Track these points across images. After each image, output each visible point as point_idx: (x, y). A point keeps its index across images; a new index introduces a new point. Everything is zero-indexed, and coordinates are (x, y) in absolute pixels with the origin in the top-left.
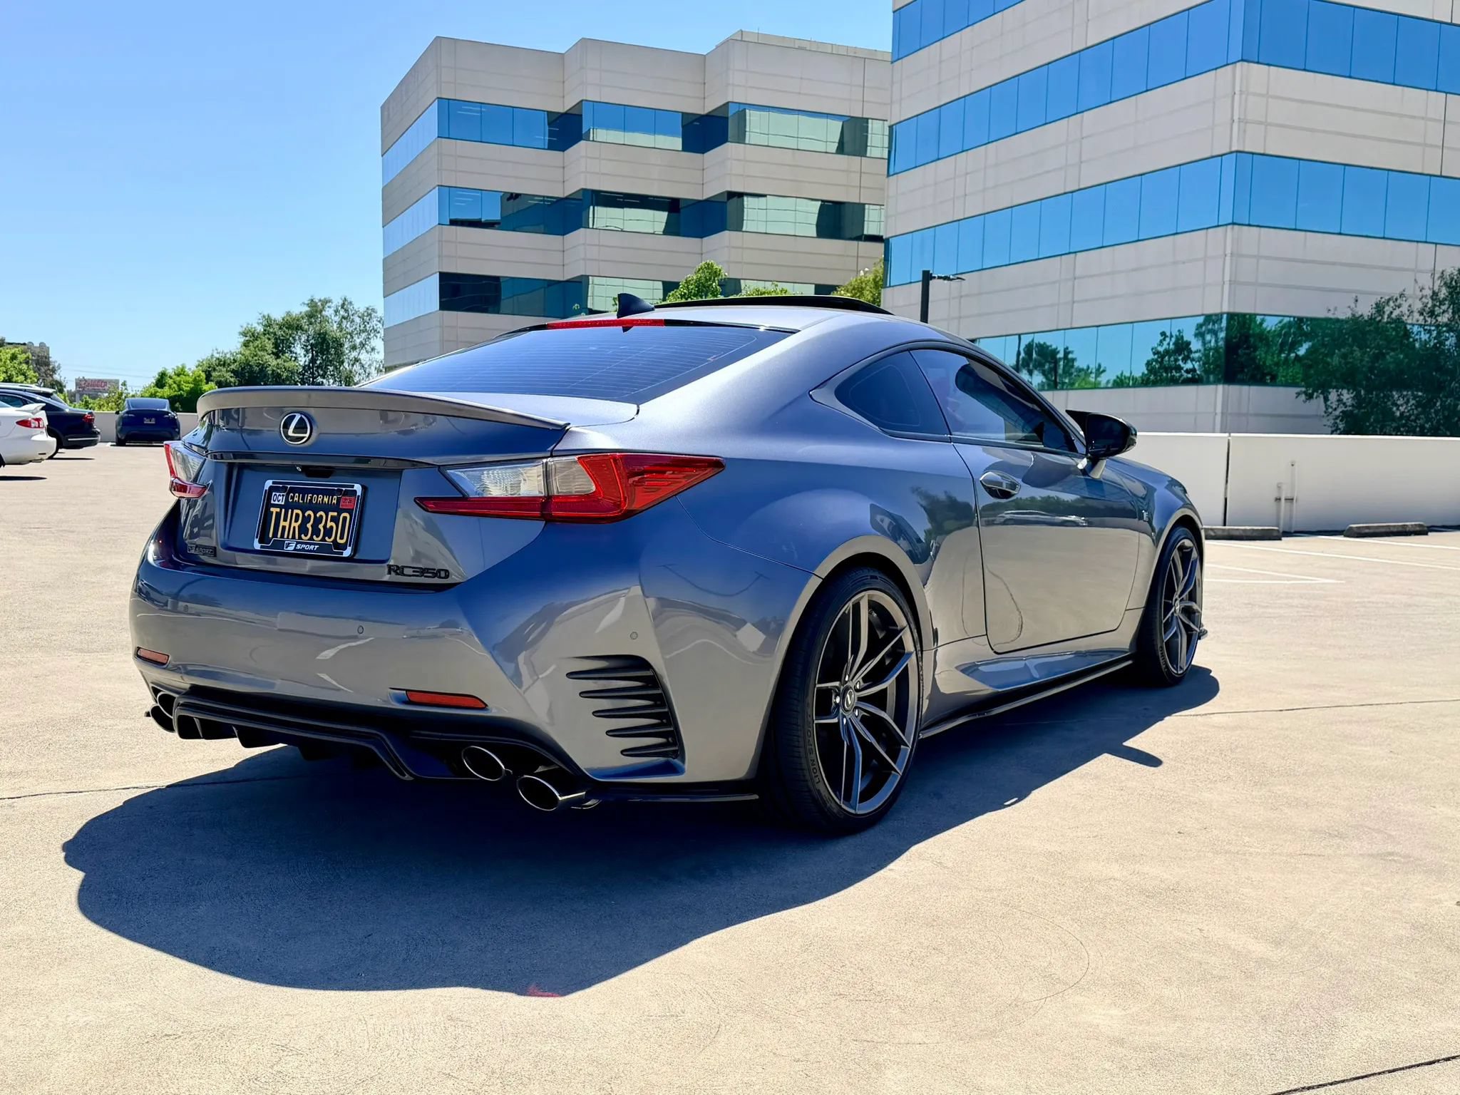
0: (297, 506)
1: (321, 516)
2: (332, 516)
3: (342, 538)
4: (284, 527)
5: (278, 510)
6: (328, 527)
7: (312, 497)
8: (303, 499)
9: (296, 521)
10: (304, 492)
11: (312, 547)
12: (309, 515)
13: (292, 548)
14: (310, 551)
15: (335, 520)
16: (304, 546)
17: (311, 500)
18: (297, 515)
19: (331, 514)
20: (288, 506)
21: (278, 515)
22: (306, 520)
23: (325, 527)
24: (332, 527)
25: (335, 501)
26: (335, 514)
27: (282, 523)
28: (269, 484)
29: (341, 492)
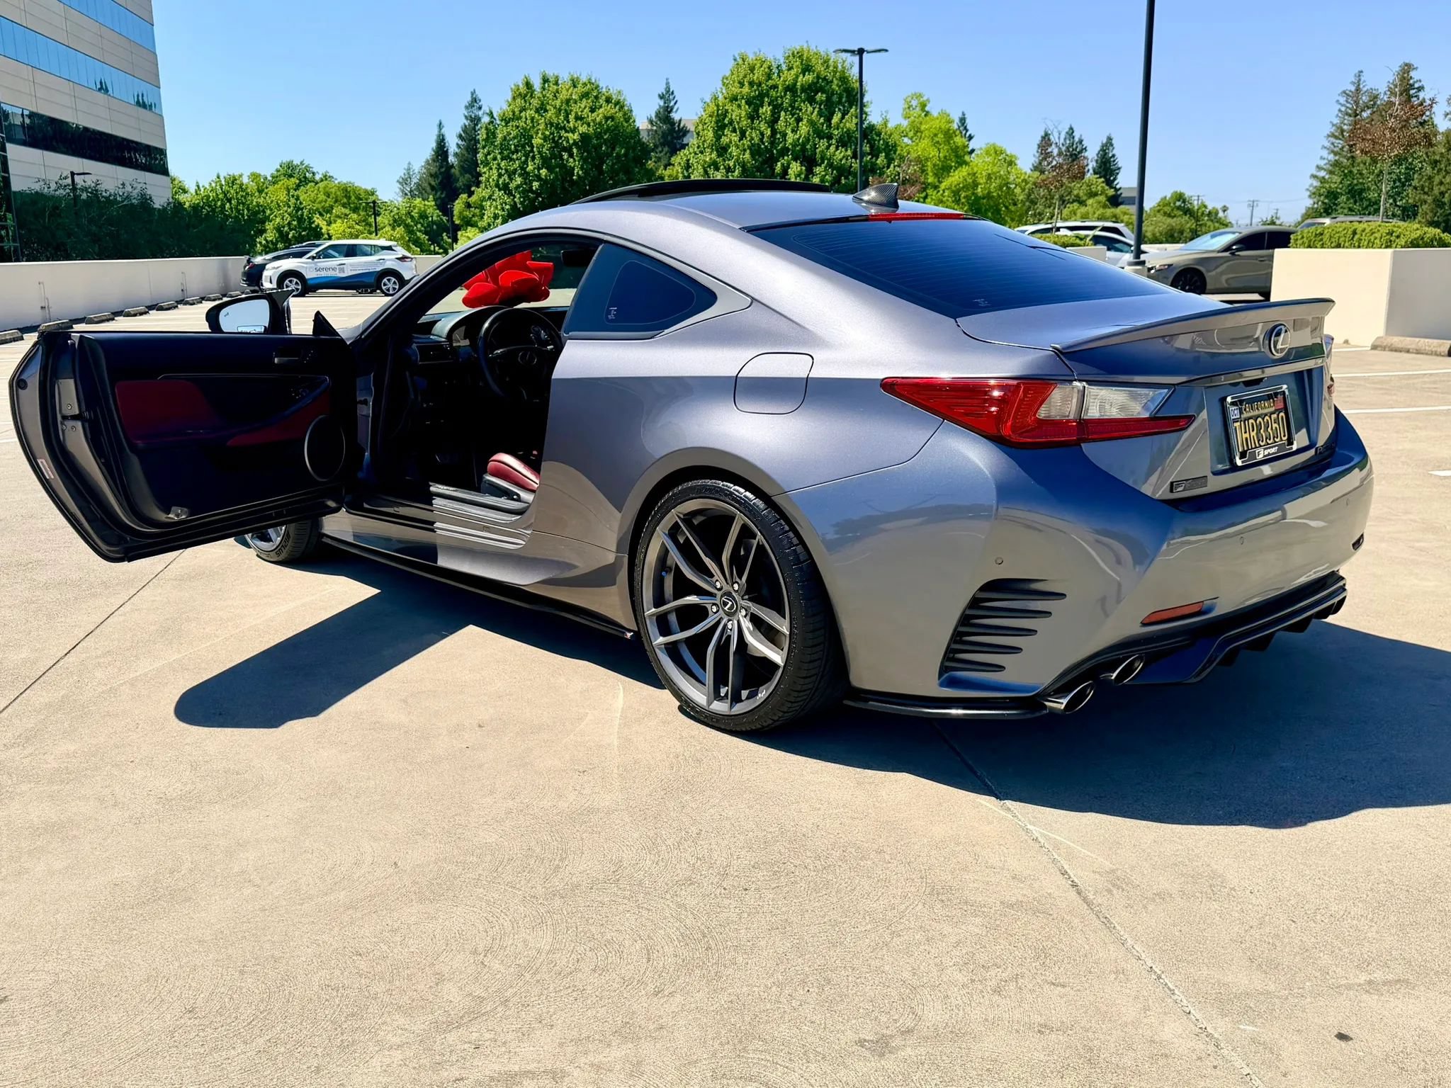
0: (1248, 417)
1: (1268, 421)
2: (1275, 419)
3: (1286, 435)
4: (1246, 439)
5: (1239, 424)
6: (1274, 429)
7: (1258, 406)
8: (1252, 409)
9: (1253, 430)
10: (1251, 402)
11: (1273, 450)
12: (1260, 423)
13: (1261, 456)
14: (1272, 454)
15: (1277, 421)
16: (1269, 450)
17: (1258, 408)
18: (1252, 425)
20: (1242, 418)
21: (1239, 429)
22: (1259, 428)
23: (1272, 428)
24: (1276, 428)
25: (1273, 405)
26: (1275, 416)
27: (1244, 436)
28: (1229, 399)
29: (1276, 394)
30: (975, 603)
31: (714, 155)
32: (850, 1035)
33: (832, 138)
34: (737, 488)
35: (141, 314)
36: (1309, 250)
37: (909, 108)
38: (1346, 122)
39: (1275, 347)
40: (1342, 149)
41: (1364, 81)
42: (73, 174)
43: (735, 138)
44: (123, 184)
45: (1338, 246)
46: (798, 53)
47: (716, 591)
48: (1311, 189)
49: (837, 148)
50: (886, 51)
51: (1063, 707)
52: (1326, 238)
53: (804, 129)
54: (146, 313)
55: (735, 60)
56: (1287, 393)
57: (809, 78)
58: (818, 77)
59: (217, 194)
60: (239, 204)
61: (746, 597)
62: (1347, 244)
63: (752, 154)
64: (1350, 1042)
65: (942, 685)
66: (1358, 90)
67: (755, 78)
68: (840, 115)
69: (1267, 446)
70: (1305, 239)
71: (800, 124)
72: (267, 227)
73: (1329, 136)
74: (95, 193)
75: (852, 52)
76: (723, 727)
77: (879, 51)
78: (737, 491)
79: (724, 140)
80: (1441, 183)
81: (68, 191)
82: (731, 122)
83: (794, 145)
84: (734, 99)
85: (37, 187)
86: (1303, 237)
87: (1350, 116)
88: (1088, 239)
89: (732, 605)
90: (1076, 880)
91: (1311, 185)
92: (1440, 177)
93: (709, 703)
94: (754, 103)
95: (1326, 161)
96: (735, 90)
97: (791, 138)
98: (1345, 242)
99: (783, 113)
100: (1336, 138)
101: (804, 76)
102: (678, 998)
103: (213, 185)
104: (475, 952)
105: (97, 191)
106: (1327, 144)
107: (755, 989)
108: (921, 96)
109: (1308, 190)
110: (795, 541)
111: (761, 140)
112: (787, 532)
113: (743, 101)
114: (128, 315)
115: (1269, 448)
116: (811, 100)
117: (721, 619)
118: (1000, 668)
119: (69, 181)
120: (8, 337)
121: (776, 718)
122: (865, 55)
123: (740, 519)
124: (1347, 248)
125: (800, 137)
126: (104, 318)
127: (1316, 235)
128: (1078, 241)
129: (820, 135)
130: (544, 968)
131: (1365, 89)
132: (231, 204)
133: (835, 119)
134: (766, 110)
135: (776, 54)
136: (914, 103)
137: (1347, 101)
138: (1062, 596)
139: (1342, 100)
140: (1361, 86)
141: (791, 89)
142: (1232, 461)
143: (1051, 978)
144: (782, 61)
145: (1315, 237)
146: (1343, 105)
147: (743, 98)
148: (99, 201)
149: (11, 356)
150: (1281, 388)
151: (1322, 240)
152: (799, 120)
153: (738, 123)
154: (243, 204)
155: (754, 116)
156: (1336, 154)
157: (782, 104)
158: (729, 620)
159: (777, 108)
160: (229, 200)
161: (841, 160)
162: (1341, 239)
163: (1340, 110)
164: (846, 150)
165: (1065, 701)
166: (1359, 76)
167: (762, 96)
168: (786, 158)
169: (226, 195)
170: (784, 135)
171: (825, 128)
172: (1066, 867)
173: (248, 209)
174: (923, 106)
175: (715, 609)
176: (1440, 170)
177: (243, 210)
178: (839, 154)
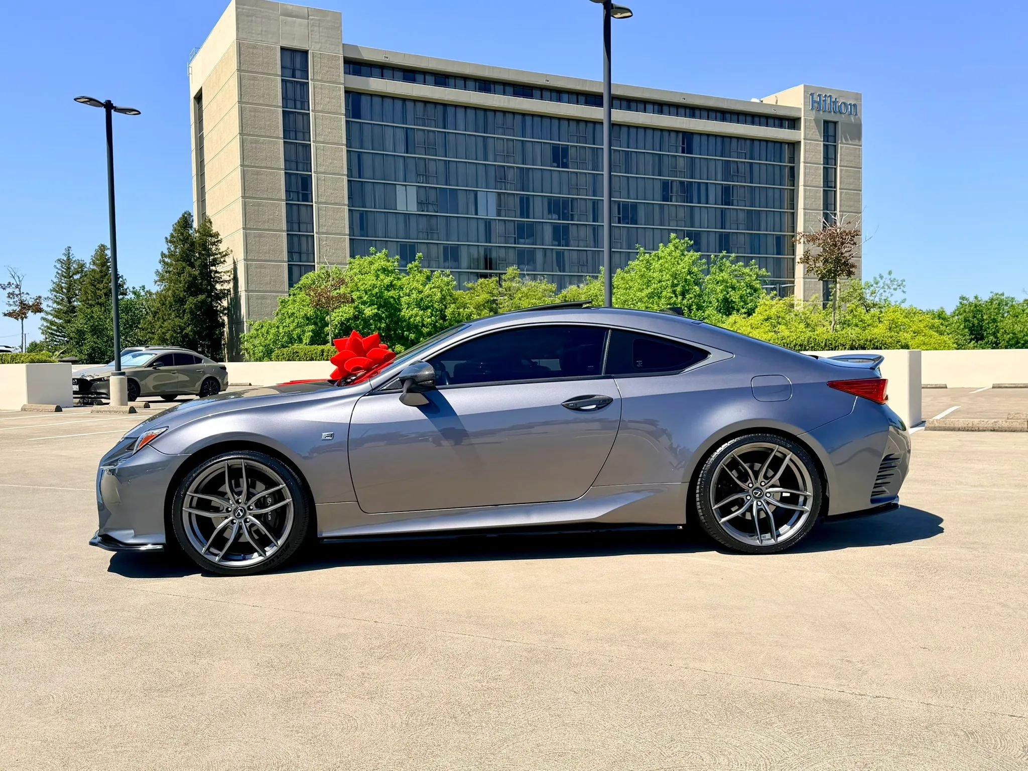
30: (881, 466)
38: (63, 281)
40: (62, 300)
41: (73, 254)
47: (749, 489)
48: (42, 328)
65: (870, 503)
66: (69, 259)
73: (51, 291)
80: (161, 327)
87: (65, 277)
89: (761, 493)
91: (42, 325)
92: (160, 323)
95: (51, 309)
100: (57, 292)
106: (52, 297)
109: (40, 328)
118: (884, 492)
123: (778, 450)
131: (74, 259)
137: (62, 267)
139: (59, 266)
140: (71, 257)
146: (59, 269)
156: (58, 303)
163: (57, 273)
166: (69, 250)
176: (159, 318)
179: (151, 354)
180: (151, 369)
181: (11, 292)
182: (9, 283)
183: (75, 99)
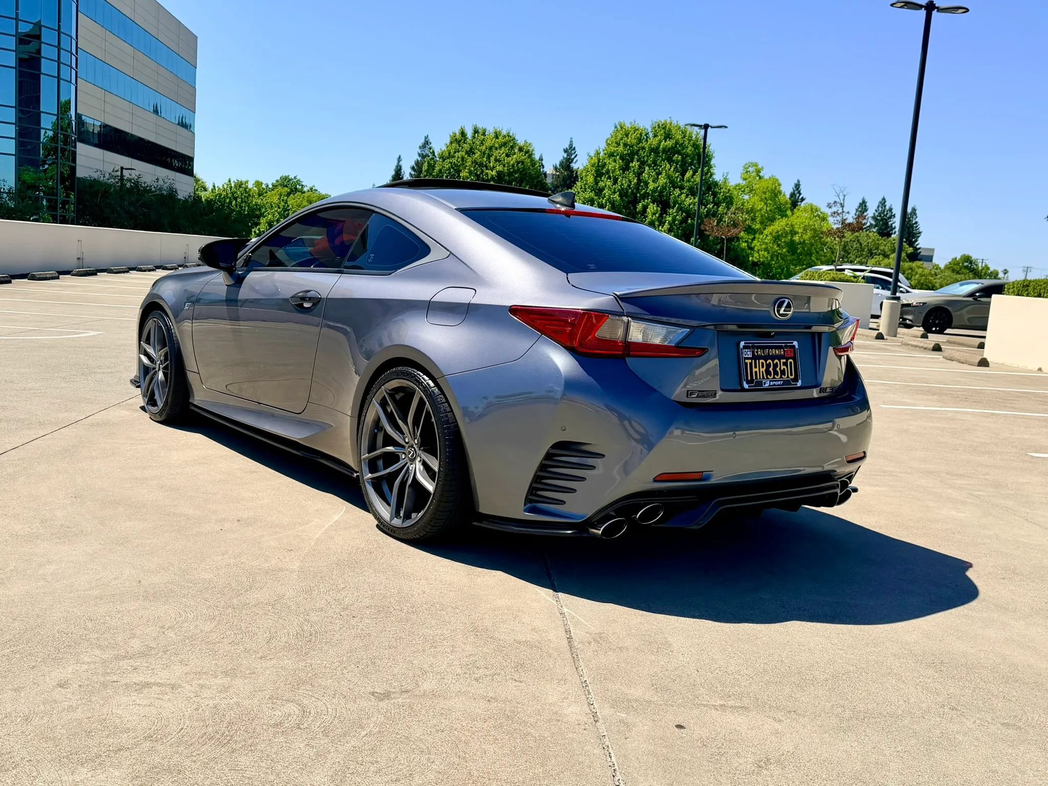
0: (760, 357)
1: (777, 363)
2: (783, 363)
3: (791, 375)
4: (756, 372)
5: (750, 361)
6: (782, 369)
7: (769, 351)
8: (764, 353)
9: (763, 367)
10: (763, 348)
11: (779, 383)
12: (770, 363)
13: (768, 385)
14: (777, 385)
15: (785, 364)
16: (774, 383)
17: (768, 353)
18: (763, 363)
19: (782, 361)
20: (755, 358)
21: (751, 364)
22: (768, 366)
23: (780, 369)
24: (784, 369)
25: (782, 353)
26: (785, 360)
27: (754, 370)
28: (742, 344)
29: (786, 346)
30: (549, 456)
31: (592, 194)
32: (370, 689)
33: (684, 189)
34: (419, 372)
35: (150, 270)
36: (1018, 297)
37: (747, 172)
39: (778, 311)
42: (122, 168)
43: (609, 183)
44: (158, 179)
45: (1039, 296)
46: (662, 125)
47: (404, 444)
49: (687, 195)
50: (726, 127)
51: (600, 532)
52: (1031, 289)
53: (662, 180)
54: (153, 270)
55: (616, 127)
56: (797, 347)
57: (669, 143)
58: (677, 143)
59: (227, 194)
60: (242, 202)
61: (422, 448)
62: (1045, 295)
63: (620, 195)
64: (682, 730)
65: (525, 511)
67: (629, 141)
68: (691, 172)
69: (774, 380)
70: (1015, 289)
71: (660, 177)
72: (262, 221)
74: (137, 184)
75: (700, 126)
76: (397, 536)
77: (721, 127)
78: (419, 375)
79: (601, 184)
81: (117, 180)
82: (608, 172)
83: (655, 190)
84: (611, 155)
85: (95, 176)
86: (1013, 287)
88: (860, 278)
89: (413, 454)
90: (573, 635)
93: (392, 519)
94: (626, 160)
96: (613, 149)
97: (651, 186)
98: (1044, 293)
99: (647, 168)
101: (665, 142)
102: (274, 661)
103: (225, 186)
104: (162, 627)
105: (138, 182)
107: (325, 662)
108: (756, 165)
110: (448, 409)
111: (629, 186)
112: (444, 403)
113: (618, 157)
114: (140, 270)
115: (776, 381)
116: (670, 161)
117: (407, 463)
118: (562, 502)
119: (119, 173)
120: (48, 276)
121: (428, 530)
122: (709, 130)
123: (419, 394)
124: (1046, 297)
125: (659, 186)
126: (122, 270)
127: (1024, 286)
128: (852, 278)
129: (674, 186)
130: (200, 639)
132: (236, 201)
133: (688, 175)
134: (635, 164)
135: (646, 124)
136: (750, 169)
138: (602, 456)
141: (655, 150)
142: (741, 384)
143: (516, 677)
144: (650, 130)
145: (1023, 287)
147: (618, 155)
148: (139, 190)
149: (47, 288)
150: (792, 343)
151: (1027, 290)
152: (659, 173)
153: (613, 172)
154: (245, 202)
155: (625, 168)
157: (647, 161)
158: (411, 464)
159: (643, 164)
160: (236, 199)
161: (690, 205)
162: (1042, 291)
164: (694, 198)
165: (602, 529)
167: (632, 155)
168: (646, 201)
169: (233, 195)
170: (647, 184)
171: (678, 180)
172: (571, 629)
173: (249, 206)
174: (758, 171)
175: (403, 456)
177: (245, 207)
178: (688, 201)
179: (978, 283)
180: (970, 299)
181: (836, 211)
182: (835, 202)
183: (892, 5)
